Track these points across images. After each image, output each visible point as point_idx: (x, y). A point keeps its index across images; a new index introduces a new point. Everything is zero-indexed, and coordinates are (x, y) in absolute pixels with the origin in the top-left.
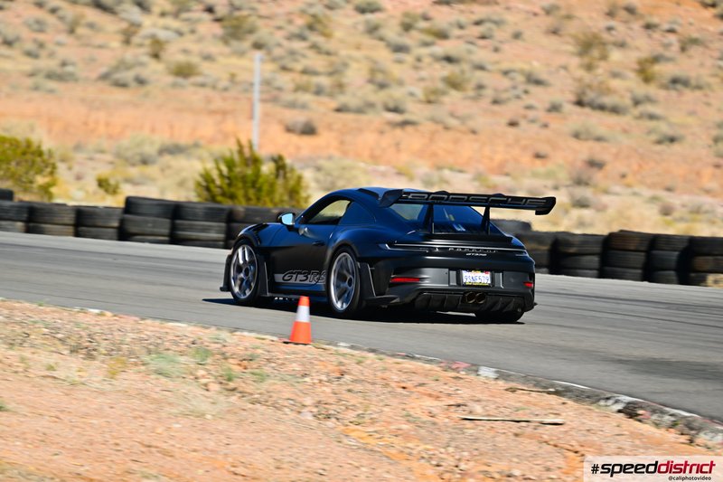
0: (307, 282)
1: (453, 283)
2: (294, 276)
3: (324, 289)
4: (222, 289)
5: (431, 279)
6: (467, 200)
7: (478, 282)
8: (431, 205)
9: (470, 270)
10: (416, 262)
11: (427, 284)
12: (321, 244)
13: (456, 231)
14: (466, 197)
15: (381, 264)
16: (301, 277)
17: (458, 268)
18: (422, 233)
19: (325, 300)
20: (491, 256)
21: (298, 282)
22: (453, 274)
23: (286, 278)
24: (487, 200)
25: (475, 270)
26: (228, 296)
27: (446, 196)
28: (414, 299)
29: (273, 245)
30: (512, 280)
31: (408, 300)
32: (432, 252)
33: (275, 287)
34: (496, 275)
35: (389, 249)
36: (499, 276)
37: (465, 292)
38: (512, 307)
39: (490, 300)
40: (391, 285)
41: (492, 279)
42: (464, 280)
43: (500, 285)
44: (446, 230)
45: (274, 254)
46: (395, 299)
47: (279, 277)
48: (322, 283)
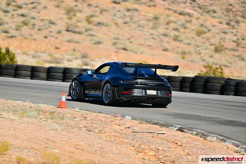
0: (96, 93)
1: (144, 94)
2: (92, 91)
3: (101, 96)
5: (137, 93)
6: (149, 66)
7: (152, 94)
8: (137, 68)
9: (149, 90)
10: (132, 87)
11: (135, 94)
12: (100, 81)
13: (145, 77)
14: (148, 65)
15: (120, 87)
16: (94, 92)
17: (145, 89)
18: (134, 77)
19: (101, 99)
20: (157, 85)
21: (93, 93)
22: (144, 91)
23: (89, 92)
25: (151, 90)
26: (70, 98)
27: (142, 65)
28: (131, 99)
29: (85, 81)
30: (164, 93)
31: (128, 99)
32: (137, 83)
33: (86, 95)
34: (158, 91)
35: (122, 82)
36: (159, 92)
37: (148, 97)
38: (163, 102)
39: (156, 100)
40: (123, 95)
41: (157, 93)
42: (148, 93)
43: (159, 95)
44: (142, 76)
45: (85, 84)
46: (124, 99)
47: (87, 92)
48: (100, 94)
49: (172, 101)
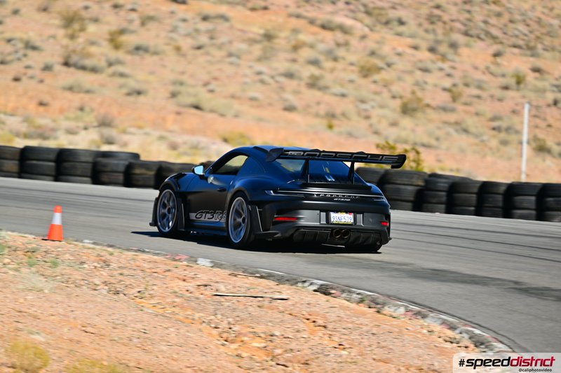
0: (213, 220)
1: (323, 221)
2: (204, 215)
3: (224, 226)
4: (151, 224)
5: (308, 218)
6: (335, 157)
7: (343, 221)
8: (307, 160)
9: (337, 211)
10: (296, 205)
11: (303, 223)
12: (223, 190)
13: (327, 181)
14: (334, 154)
15: (267, 206)
16: (209, 215)
17: (327, 210)
18: (300, 182)
19: (225, 234)
20: (354, 200)
21: (206, 219)
22: (323, 214)
23: (198, 216)
24: (351, 157)
25: (341, 212)
26: (155, 229)
27: (318, 153)
28: (292, 234)
29: (189, 190)
30: (371, 220)
31: (287, 235)
32: (309, 197)
33: (190, 224)
34: (358, 215)
35: (273, 194)
36: (360, 217)
37: (333, 229)
38: (371, 241)
39: (353, 236)
40: (275, 223)
41: (355, 219)
42: (332, 220)
43: (360, 223)
44: (319, 180)
45: (190, 197)
46: (277, 233)
47: (193, 216)
48: (223, 220)
49: (390, 239)
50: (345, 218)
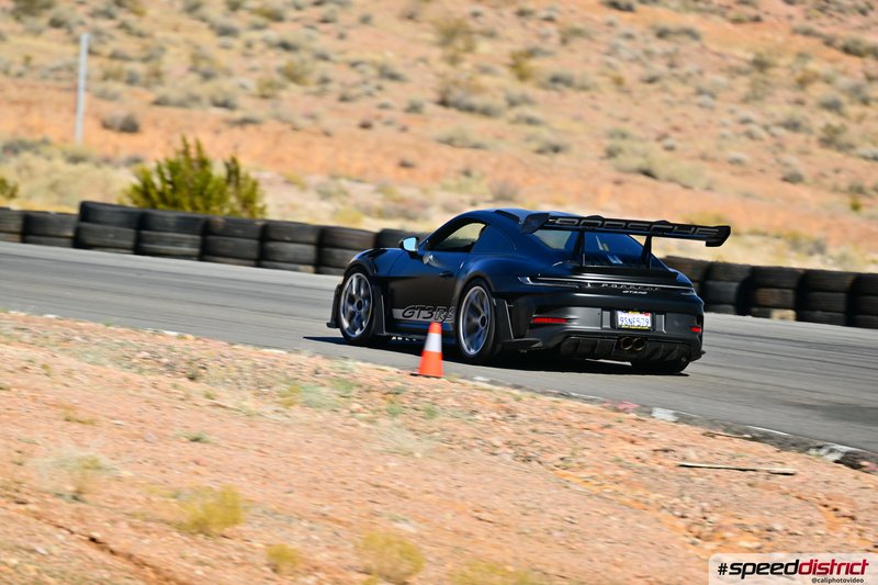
1: (607, 325)
2: (417, 312)
3: (451, 329)
5: (581, 320)
7: (635, 325)
8: (582, 232)
9: (626, 310)
10: (563, 300)
11: (575, 326)
12: (449, 275)
13: (611, 264)
14: (624, 224)
15: (521, 301)
16: (425, 313)
17: (612, 308)
18: (571, 265)
19: (453, 342)
20: (652, 294)
21: (420, 319)
22: (607, 314)
23: (407, 314)
24: (649, 228)
25: (633, 311)
26: (337, 333)
28: (559, 344)
29: (393, 274)
30: (676, 324)
31: (552, 344)
32: (582, 288)
33: (393, 325)
34: (657, 316)
35: (531, 283)
36: (661, 319)
37: (620, 337)
38: (674, 356)
39: (650, 347)
40: (533, 327)
41: (653, 322)
42: (620, 323)
43: (662, 328)
44: (599, 262)
45: (393, 285)
46: (536, 342)
47: (398, 313)
48: (450, 321)
49: (704, 353)
50: (640, 320)
